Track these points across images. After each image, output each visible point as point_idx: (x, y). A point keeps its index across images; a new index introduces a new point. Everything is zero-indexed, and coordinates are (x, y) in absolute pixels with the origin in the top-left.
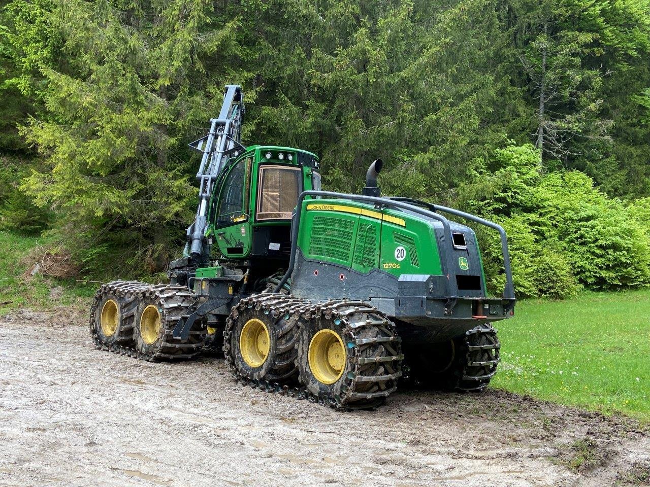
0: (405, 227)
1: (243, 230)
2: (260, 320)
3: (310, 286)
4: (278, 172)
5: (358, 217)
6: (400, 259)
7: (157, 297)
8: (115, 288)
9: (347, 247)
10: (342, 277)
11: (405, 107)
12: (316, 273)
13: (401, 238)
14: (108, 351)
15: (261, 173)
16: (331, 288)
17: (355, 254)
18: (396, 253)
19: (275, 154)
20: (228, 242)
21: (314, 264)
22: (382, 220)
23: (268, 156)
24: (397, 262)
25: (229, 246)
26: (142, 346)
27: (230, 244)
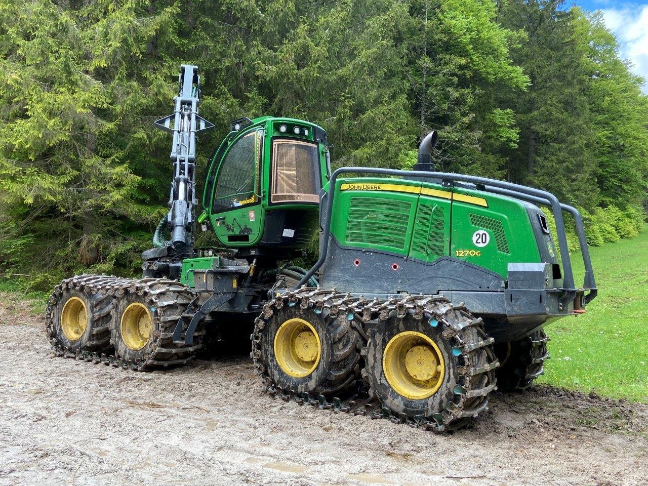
0: (487, 208)
1: (252, 215)
2: (305, 320)
3: (347, 277)
4: (294, 148)
5: (417, 197)
6: (481, 245)
7: (146, 294)
8: (83, 283)
9: (403, 231)
10: (395, 267)
11: (346, 103)
12: (357, 263)
13: (480, 220)
14: (75, 358)
15: (275, 147)
16: (378, 279)
17: (414, 239)
18: (475, 238)
19: (290, 127)
20: (229, 228)
21: (353, 252)
22: (452, 200)
23: (283, 129)
24: (477, 249)
25: (231, 233)
26: (125, 352)
27: (233, 230)
